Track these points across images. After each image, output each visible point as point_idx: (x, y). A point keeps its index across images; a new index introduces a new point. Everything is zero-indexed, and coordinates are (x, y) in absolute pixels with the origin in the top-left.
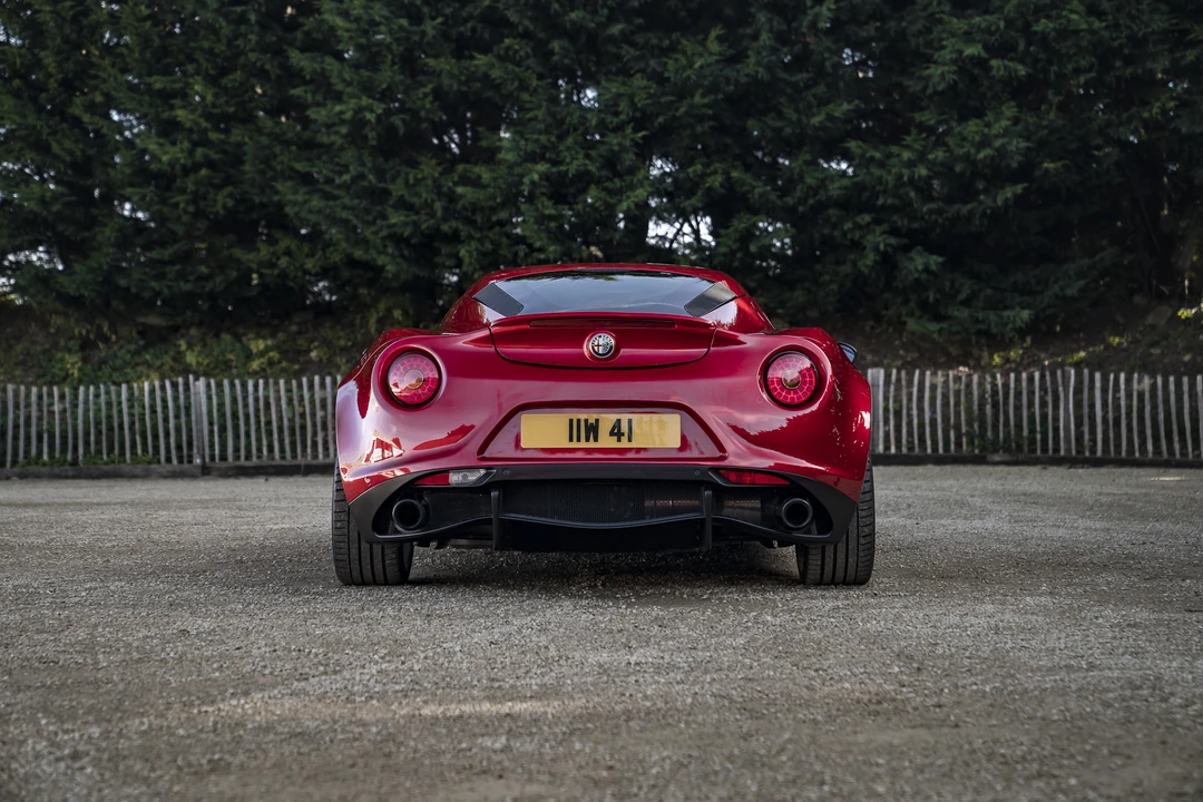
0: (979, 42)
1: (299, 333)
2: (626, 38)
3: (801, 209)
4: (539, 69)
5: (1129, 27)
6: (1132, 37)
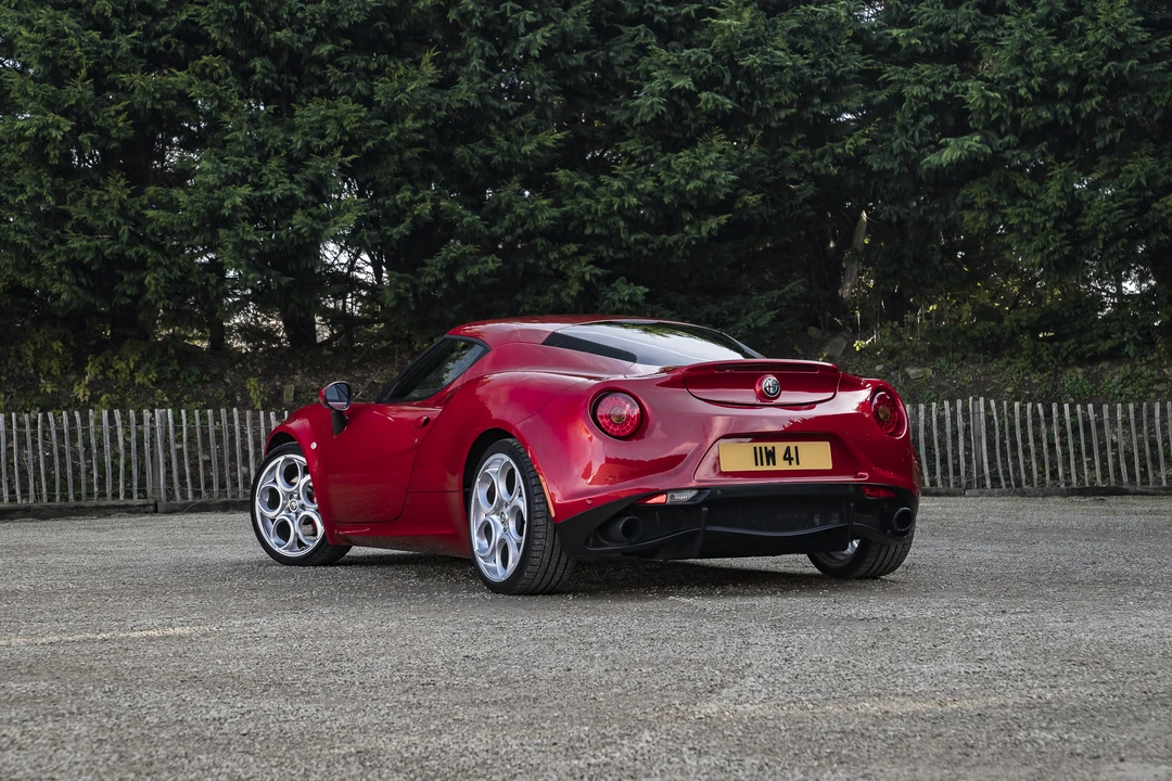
0: (687, 73)
4: (239, 88)
5: (830, 66)
6: (831, 75)
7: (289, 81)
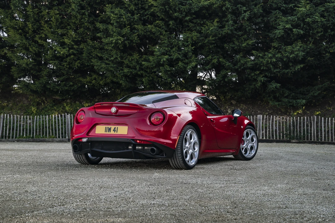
0: (290, 24)
2: (191, 21)
3: (239, 69)
4: (166, 29)
5: (332, 21)
7: (180, 27)
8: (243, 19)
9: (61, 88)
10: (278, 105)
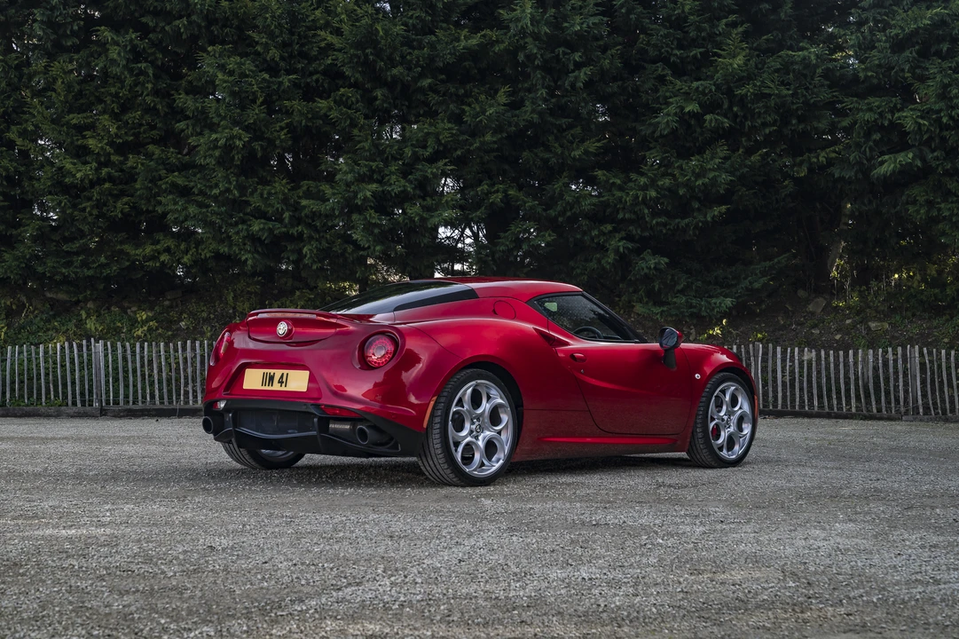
0: (695, 100)
1: (171, 307)
2: (432, 88)
3: (560, 219)
4: (365, 111)
5: (805, 96)
6: (806, 103)
7: (402, 105)
8: (573, 86)
9: (74, 273)
10: (661, 315)
